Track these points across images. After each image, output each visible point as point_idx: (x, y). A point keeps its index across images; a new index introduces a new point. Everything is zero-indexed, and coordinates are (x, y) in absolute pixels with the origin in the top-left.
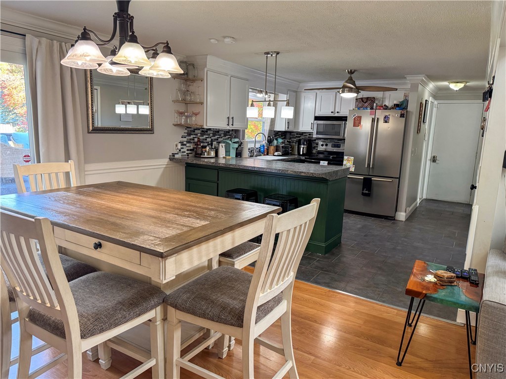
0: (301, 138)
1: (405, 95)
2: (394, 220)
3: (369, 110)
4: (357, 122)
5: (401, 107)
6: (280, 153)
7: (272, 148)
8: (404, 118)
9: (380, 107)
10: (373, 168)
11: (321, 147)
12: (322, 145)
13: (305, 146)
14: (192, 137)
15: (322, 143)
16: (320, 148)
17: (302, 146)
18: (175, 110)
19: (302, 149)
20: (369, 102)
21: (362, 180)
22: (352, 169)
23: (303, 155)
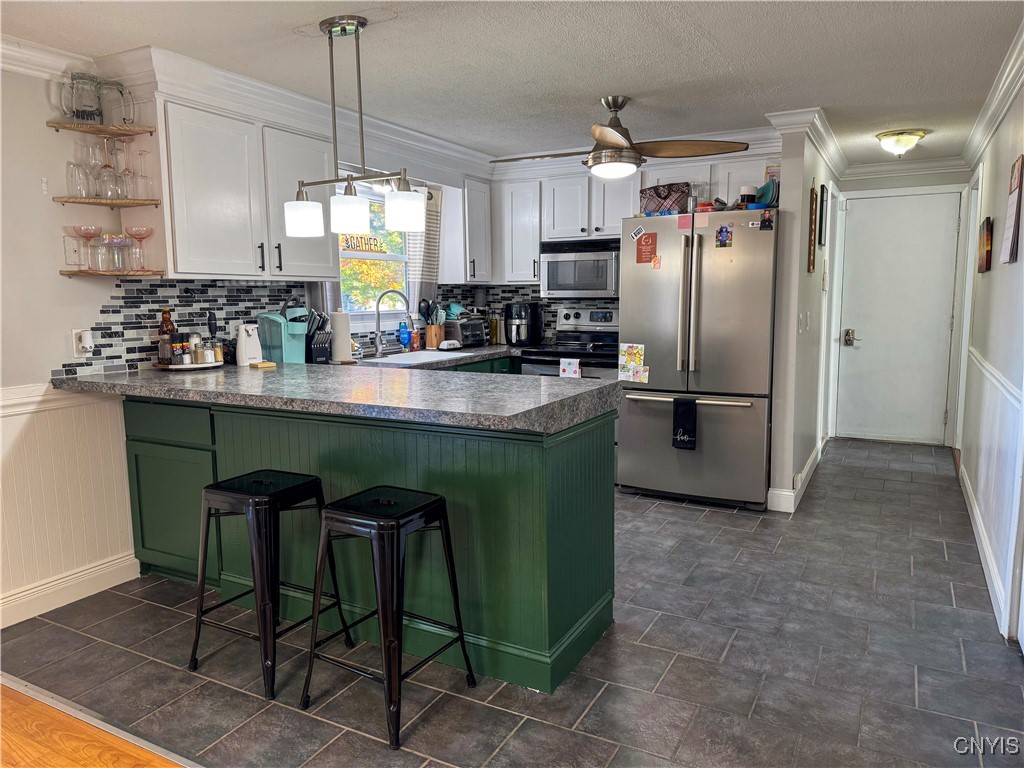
0: (514, 301)
1: (767, 173)
2: (766, 511)
3: (675, 217)
4: (647, 251)
5: (763, 201)
6: (456, 343)
7: (433, 332)
8: (773, 232)
9: (704, 205)
10: (695, 371)
11: (565, 321)
12: (567, 317)
13: (524, 322)
14: (144, 309)
15: (565, 312)
16: (563, 325)
17: (517, 322)
18: (65, 229)
19: (514, 328)
20: (675, 196)
21: (672, 407)
22: (644, 378)
23: (520, 344)
